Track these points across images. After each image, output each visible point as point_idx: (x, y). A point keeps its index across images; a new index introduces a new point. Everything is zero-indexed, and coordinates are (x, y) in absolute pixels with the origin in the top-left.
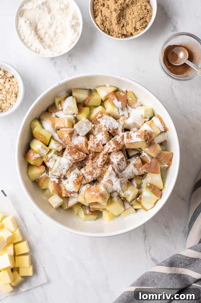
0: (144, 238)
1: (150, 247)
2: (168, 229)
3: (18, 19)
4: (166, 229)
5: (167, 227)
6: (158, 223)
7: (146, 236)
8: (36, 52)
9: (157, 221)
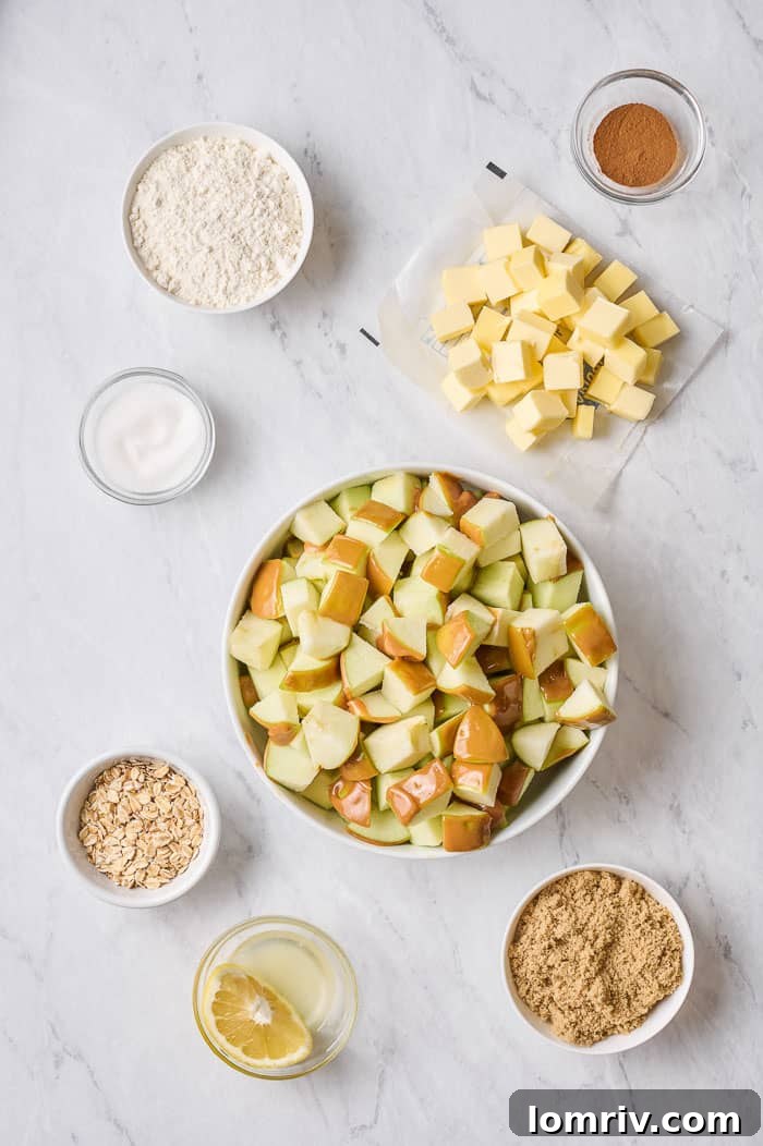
0: (558, 832)
1: (578, 856)
2: (628, 803)
3: (137, 190)
4: (621, 802)
5: (625, 798)
6: (598, 787)
7: (563, 826)
8: (167, 289)
9: (594, 782)
